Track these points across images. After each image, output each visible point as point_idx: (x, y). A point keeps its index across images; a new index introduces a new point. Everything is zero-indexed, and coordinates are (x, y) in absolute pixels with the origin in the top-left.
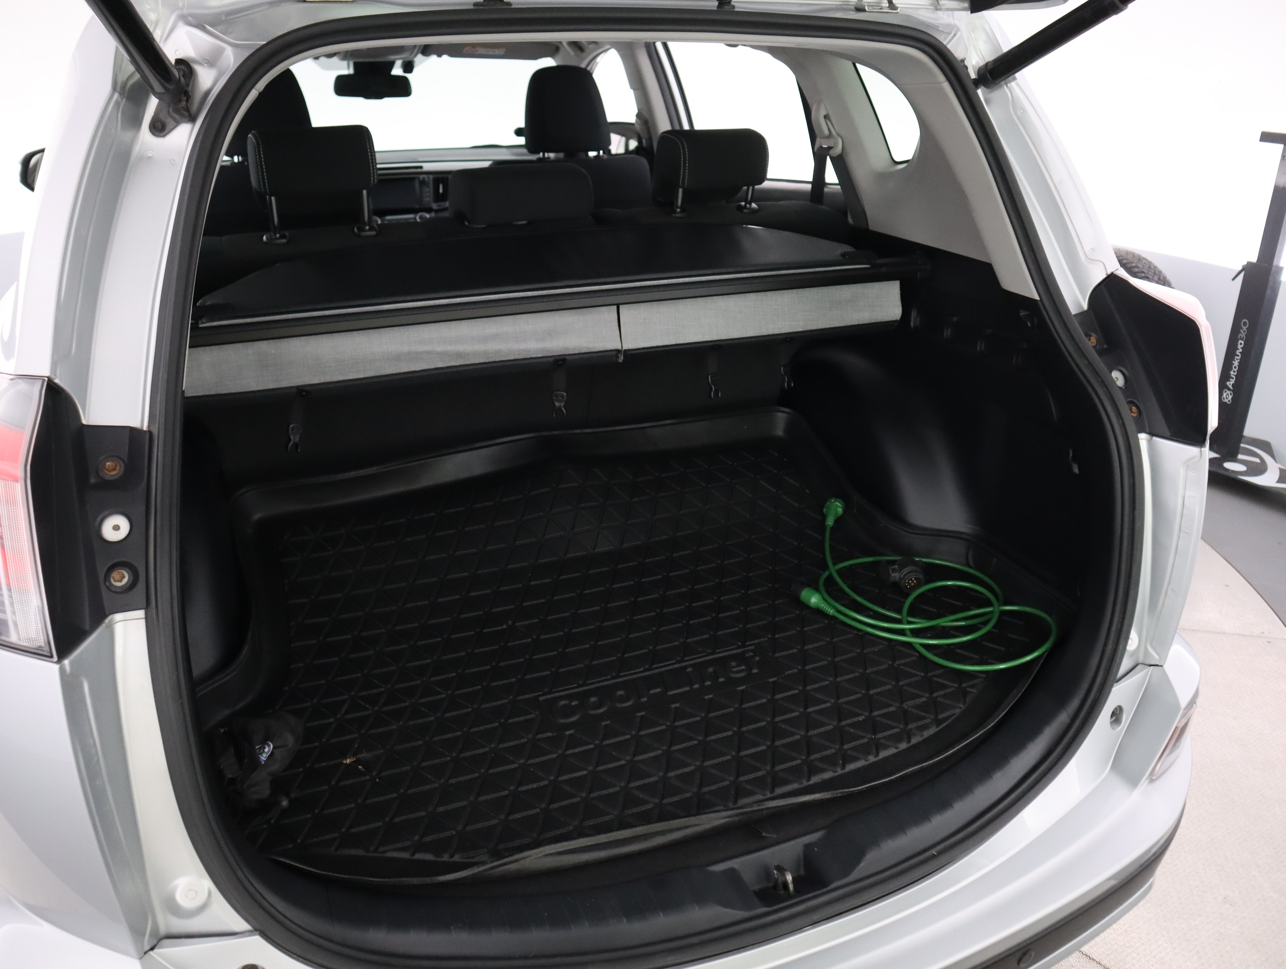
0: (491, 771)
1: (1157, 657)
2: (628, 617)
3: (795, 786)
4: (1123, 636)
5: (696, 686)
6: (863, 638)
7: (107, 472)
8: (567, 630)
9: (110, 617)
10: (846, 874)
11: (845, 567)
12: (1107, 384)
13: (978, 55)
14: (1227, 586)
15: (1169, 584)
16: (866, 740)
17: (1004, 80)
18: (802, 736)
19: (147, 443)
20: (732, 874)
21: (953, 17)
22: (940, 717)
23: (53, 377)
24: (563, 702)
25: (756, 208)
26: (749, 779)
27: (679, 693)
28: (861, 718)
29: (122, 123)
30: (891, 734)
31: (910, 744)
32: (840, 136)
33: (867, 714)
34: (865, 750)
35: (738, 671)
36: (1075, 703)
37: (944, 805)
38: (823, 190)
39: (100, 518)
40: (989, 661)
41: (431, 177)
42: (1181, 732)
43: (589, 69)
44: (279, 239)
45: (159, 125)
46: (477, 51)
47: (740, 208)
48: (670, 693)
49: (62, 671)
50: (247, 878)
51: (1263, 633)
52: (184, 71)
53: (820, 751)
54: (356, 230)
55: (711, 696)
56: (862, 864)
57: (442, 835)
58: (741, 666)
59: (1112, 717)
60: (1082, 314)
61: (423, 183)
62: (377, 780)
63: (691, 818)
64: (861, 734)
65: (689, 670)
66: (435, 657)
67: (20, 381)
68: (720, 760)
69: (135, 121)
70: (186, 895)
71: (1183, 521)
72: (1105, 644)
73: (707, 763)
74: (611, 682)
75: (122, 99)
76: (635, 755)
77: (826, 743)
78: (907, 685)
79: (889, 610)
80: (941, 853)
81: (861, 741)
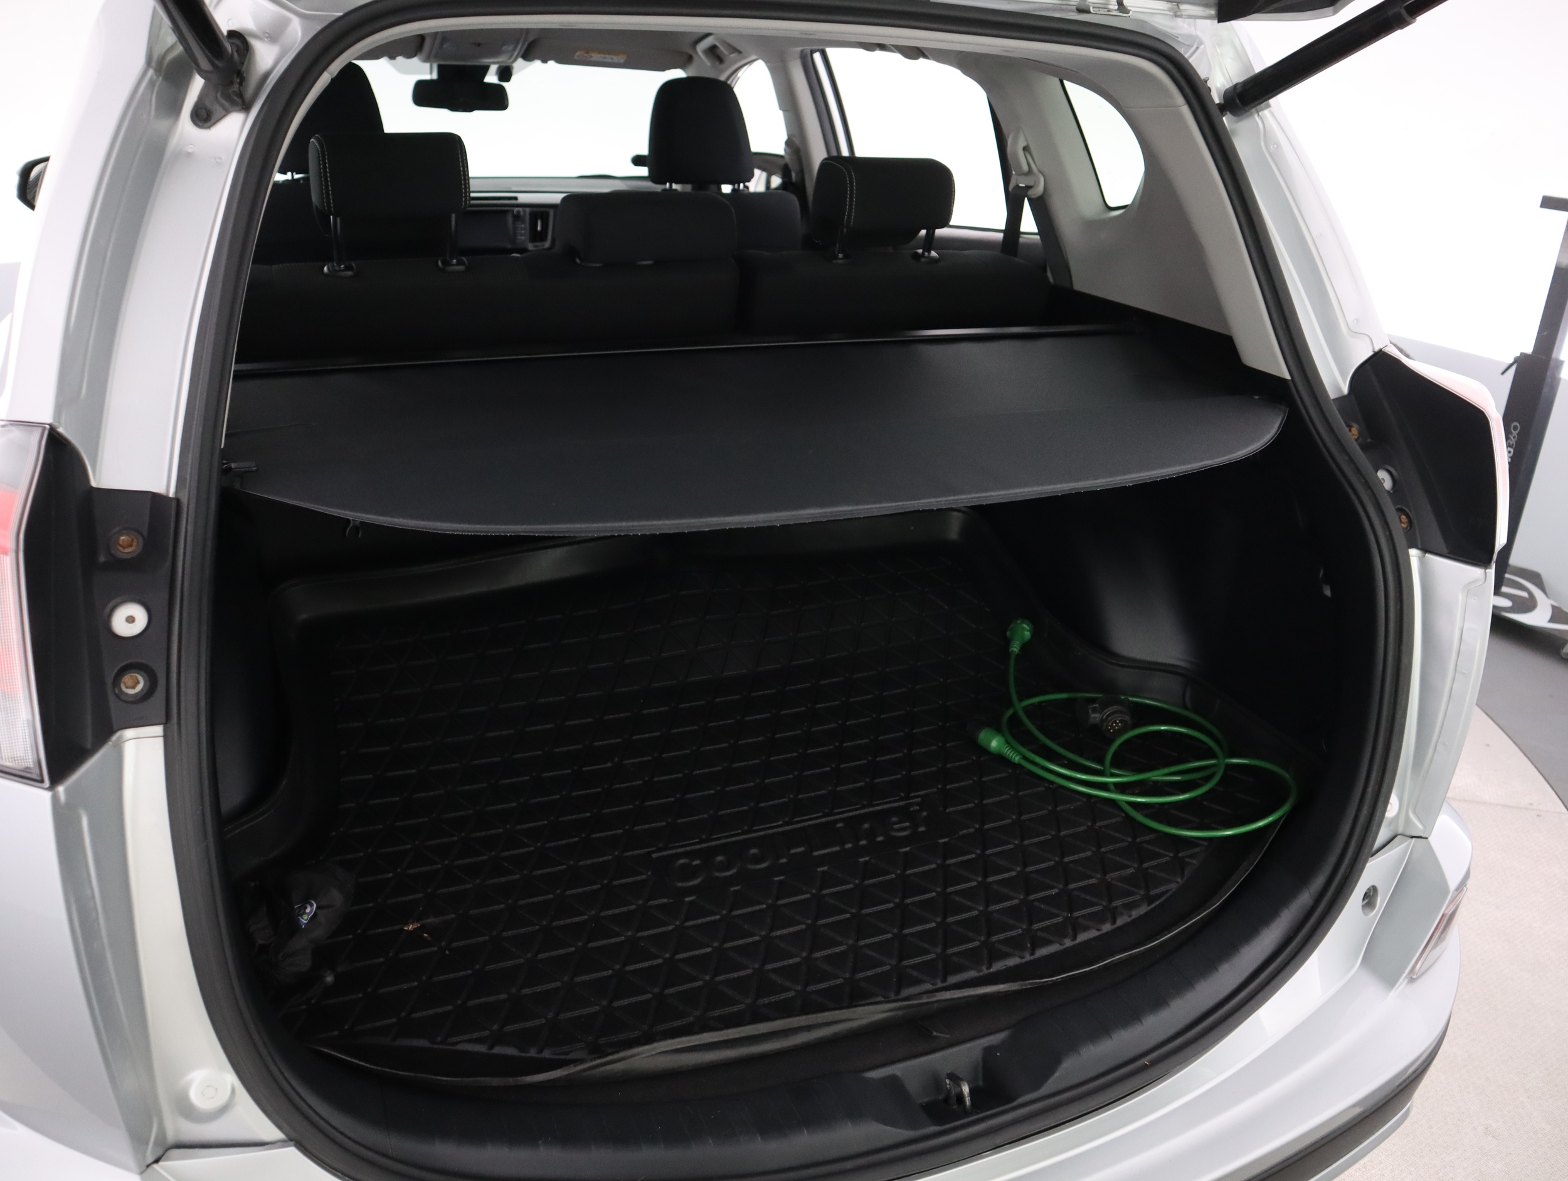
0: (591, 945)
1: (1421, 827)
2: (763, 758)
3: (972, 974)
4: (1382, 798)
5: (848, 846)
6: (1058, 793)
7: (121, 549)
8: (687, 772)
9: (118, 734)
10: (1037, 1087)
11: (1033, 705)
12: (1372, 486)
13: (1224, 76)
14: (1488, 745)
15: (1439, 737)
16: (1060, 919)
17: (1255, 107)
18: (980, 911)
19: (173, 513)
20: (894, 1082)
21: (1195, 28)
22: (1153, 892)
23: (56, 424)
24: (682, 861)
25: (936, 257)
26: (915, 964)
27: (827, 853)
28: (1054, 892)
29: (157, 109)
30: (1092, 913)
31: (1116, 926)
32: (1043, 175)
33: (1061, 886)
34: (1059, 932)
35: (901, 829)
36: (1319, 881)
37: (1159, 1002)
38: (1018, 239)
39: (110, 605)
40: (1212, 825)
41: (528, 210)
42: (1448, 920)
43: (729, 82)
44: (343, 271)
45: (204, 114)
46: (591, 57)
47: (917, 257)
48: (816, 853)
49: (55, 800)
50: (282, 1073)
51: (1532, 804)
52: (237, 46)
53: (1004, 931)
54: (440, 263)
55: (867, 859)
56: (1057, 1075)
57: (528, 1024)
58: (905, 822)
59: (1364, 899)
60: (1341, 400)
61: (517, 217)
62: (447, 952)
63: (844, 1011)
64: (1055, 911)
65: (840, 825)
66: (522, 800)
67: (13, 428)
68: (877, 939)
69: (173, 108)
70: (202, 1093)
71: (1459, 659)
72: (1359, 810)
73: (862, 943)
74: (741, 838)
75: (158, 77)
76: (771, 930)
77: (1012, 922)
78: (1111, 852)
79: (1088, 759)
80: (1154, 1063)
81: (1055, 921)
